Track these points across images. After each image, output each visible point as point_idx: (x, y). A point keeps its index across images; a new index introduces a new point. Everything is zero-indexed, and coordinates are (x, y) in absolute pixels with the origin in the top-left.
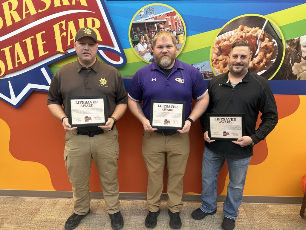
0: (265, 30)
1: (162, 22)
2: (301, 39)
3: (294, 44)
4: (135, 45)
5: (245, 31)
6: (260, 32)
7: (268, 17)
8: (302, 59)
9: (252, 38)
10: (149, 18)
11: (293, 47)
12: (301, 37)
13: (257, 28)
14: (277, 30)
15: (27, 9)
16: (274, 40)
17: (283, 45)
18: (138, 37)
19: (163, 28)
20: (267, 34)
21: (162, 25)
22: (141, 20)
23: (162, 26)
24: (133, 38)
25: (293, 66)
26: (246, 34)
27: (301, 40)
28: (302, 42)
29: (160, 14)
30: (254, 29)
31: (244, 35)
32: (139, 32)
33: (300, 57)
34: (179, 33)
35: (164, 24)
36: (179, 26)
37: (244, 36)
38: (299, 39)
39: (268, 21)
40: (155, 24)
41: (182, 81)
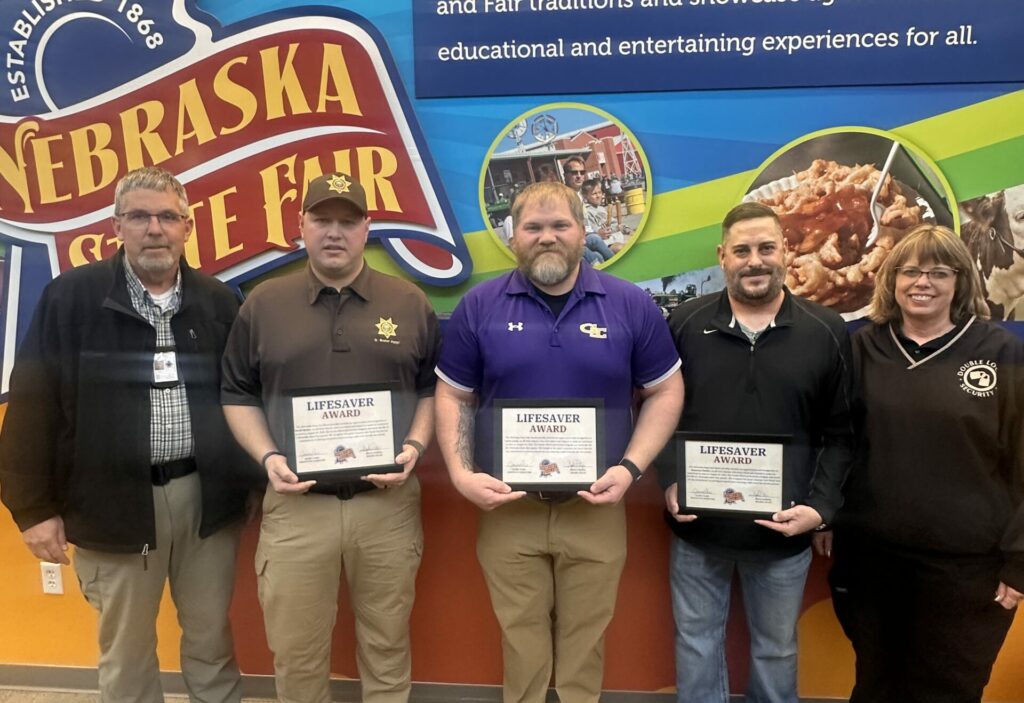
0: (891, 171)
1: (577, 154)
2: (1006, 196)
3: (986, 213)
4: (497, 222)
5: (831, 177)
6: (877, 179)
7: (900, 135)
8: (1016, 256)
9: (854, 197)
10: (541, 146)
11: (983, 220)
12: (1008, 192)
13: (867, 167)
14: (929, 172)
15: (188, 128)
16: (921, 202)
17: (952, 214)
18: (507, 197)
19: (583, 172)
20: (901, 183)
21: (577, 164)
22: (516, 150)
23: (578, 166)
24: (491, 201)
25: (987, 278)
26: (834, 185)
27: (1007, 198)
28: (1010, 207)
29: (572, 134)
30: (858, 170)
31: (827, 187)
32: (511, 185)
33: (1010, 250)
34: (630, 185)
35: (585, 159)
36: (631, 164)
37: (828, 192)
38: (1001, 195)
39: (901, 146)
40: (559, 162)
41: (602, 333)
